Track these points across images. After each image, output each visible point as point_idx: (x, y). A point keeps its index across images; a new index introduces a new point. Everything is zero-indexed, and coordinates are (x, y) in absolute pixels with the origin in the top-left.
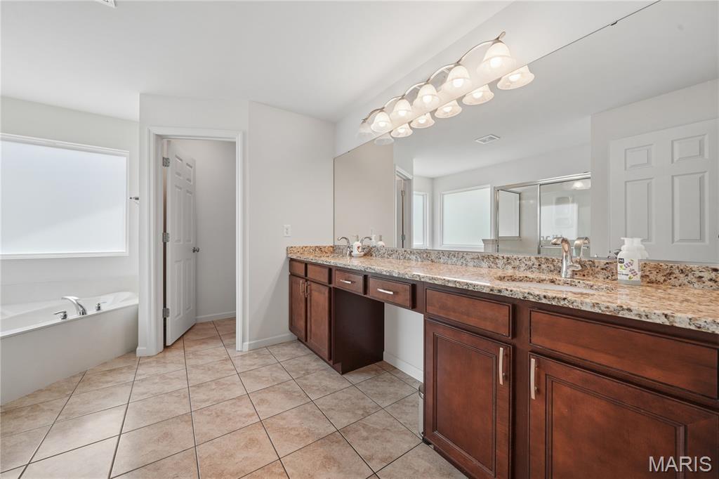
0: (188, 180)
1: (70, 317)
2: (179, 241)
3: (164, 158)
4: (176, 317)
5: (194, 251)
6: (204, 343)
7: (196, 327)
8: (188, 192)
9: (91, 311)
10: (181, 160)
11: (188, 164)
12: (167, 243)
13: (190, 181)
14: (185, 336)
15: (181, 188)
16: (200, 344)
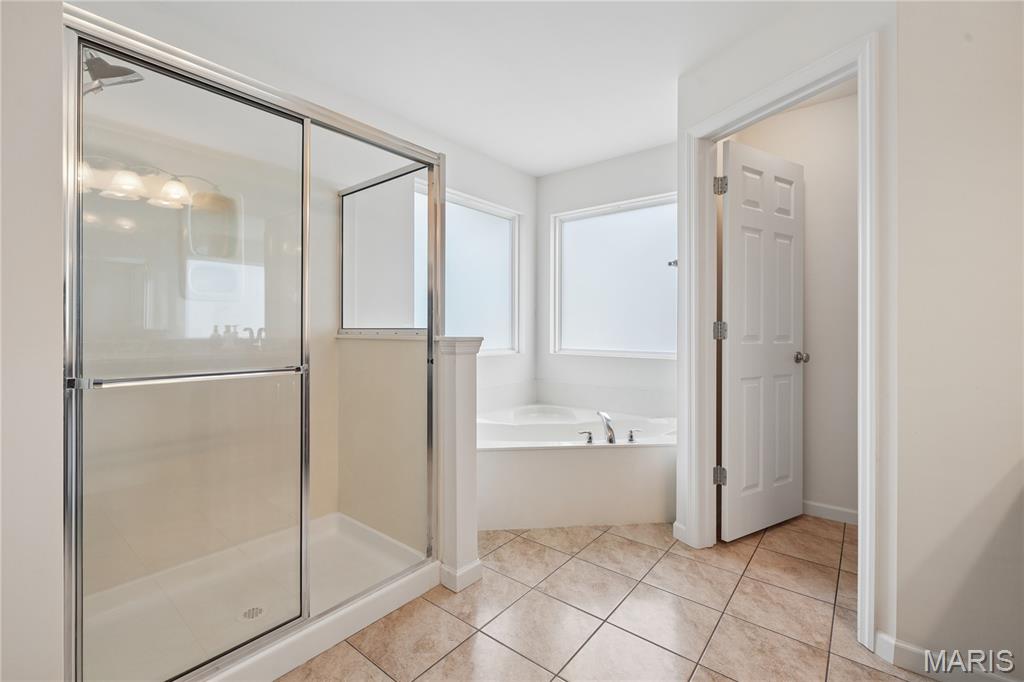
0: (780, 210)
1: (596, 442)
2: (755, 337)
3: (715, 178)
4: (747, 488)
5: (798, 360)
6: (794, 570)
7: (801, 524)
8: (777, 235)
9: (621, 440)
10: (760, 173)
11: (777, 179)
12: (723, 341)
13: (787, 212)
14: (767, 534)
15: (758, 231)
16: (785, 570)
